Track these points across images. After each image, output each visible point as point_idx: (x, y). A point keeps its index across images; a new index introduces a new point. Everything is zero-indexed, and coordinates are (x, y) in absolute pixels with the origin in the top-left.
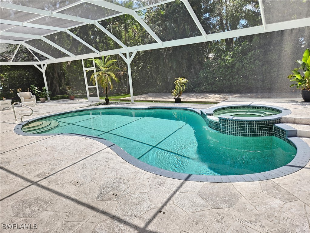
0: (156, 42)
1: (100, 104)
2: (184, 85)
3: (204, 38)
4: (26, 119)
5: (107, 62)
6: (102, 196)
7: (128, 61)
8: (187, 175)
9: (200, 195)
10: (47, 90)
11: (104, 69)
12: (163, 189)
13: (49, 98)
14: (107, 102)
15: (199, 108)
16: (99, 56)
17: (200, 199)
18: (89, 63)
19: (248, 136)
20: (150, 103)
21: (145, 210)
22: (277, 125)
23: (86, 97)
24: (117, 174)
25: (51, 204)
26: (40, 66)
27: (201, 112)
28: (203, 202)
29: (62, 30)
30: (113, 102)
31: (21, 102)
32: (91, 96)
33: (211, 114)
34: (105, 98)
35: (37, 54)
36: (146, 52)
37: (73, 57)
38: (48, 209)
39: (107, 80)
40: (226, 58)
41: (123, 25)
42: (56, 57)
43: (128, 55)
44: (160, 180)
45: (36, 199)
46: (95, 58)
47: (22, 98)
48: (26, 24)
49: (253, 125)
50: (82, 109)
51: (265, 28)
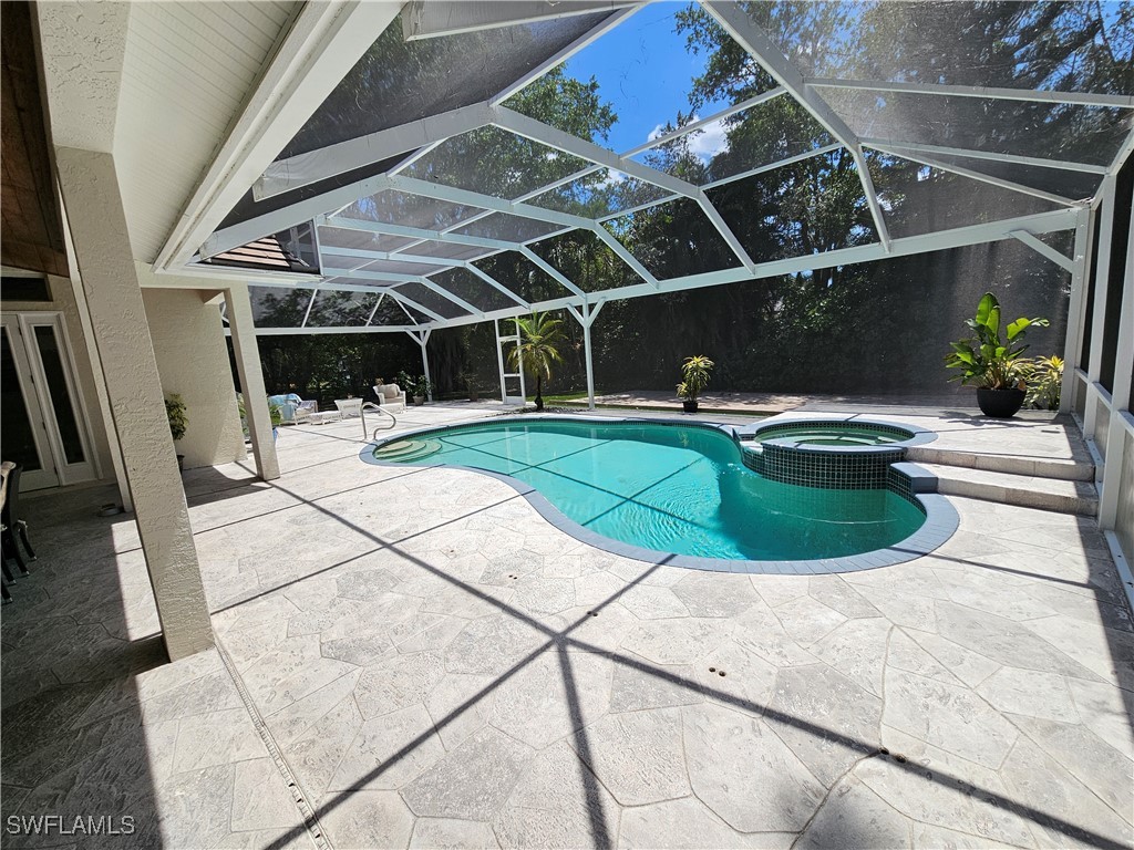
0: (643, 281)
1: (525, 411)
2: (705, 373)
3: (747, 271)
4: (383, 436)
5: (542, 325)
6: (488, 576)
7: (586, 321)
8: (669, 554)
9: (675, 590)
10: (428, 380)
11: (534, 338)
12: (604, 574)
13: (430, 397)
14: (539, 409)
15: (731, 425)
16: (528, 312)
17: (674, 598)
18: (507, 326)
19: (828, 488)
20: (628, 411)
21: (561, 608)
22: (896, 465)
23: (499, 397)
24: (525, 542)
25: (400, 583)
26: (417, 334)
27: (734, 432)
28: (677, 603)
29: (460, 264)
30: (551, 406)
31: (378, 404)
32: (508, 394)
33: (749, 437)
34: (535, 398)
35: (413, 311)
36: (631, 301)
37: (477, 316)
38: (395, 589)
39: (542, 361)
40: (811, 313)
41: (584, 247)
42: (448, 316)
43: (585, 310)
44: (604, 559)
45: (377, 573)
46: (520, 317)
47: (381, 396)
48: (394, 256)
49: (839, 463)
50: (487, 419)
51: (886, 249)
